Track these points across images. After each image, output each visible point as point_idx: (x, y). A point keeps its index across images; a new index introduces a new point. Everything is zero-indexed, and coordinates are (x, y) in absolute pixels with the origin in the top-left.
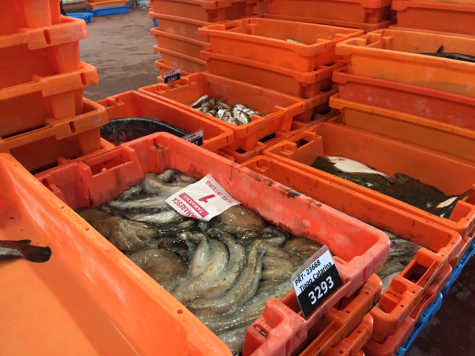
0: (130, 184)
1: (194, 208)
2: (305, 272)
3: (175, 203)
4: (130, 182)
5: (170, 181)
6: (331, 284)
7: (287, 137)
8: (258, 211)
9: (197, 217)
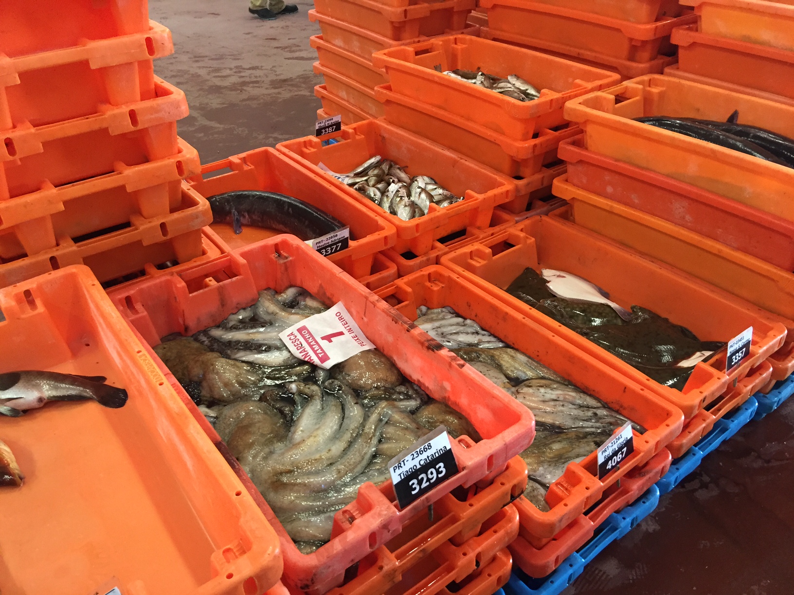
0: (238, 306)
1: (313, 349)
2: (409, 457)
3: (290, 339)
4: (238, 304)
5: (291, 305)
6: (442, 472)
7: (481, 236)
9: (314, 362)
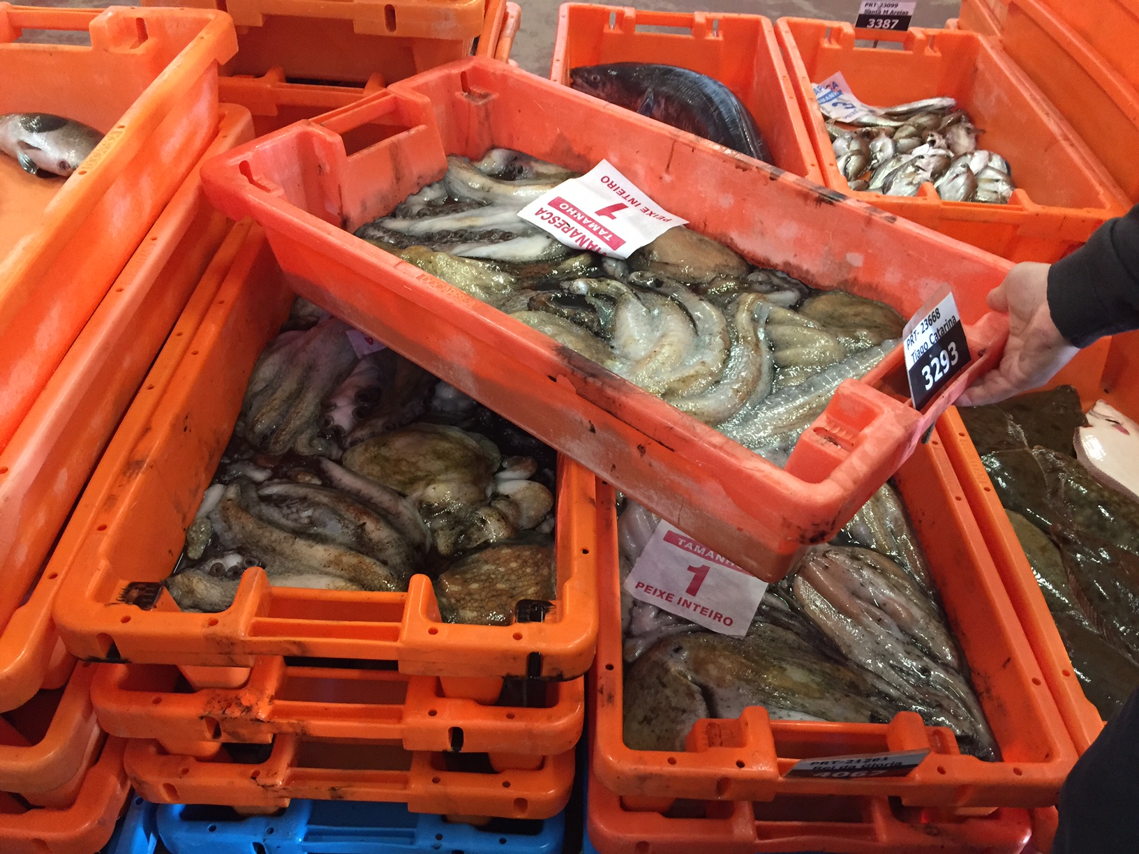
0: (420, 181)
1: (591, 230)
2: (919, 328)
3: (543, 218)
4: (419, 177)
5: (509, 175)
6: (954, 356)
8: (732, 239)
9: (600, 249)
